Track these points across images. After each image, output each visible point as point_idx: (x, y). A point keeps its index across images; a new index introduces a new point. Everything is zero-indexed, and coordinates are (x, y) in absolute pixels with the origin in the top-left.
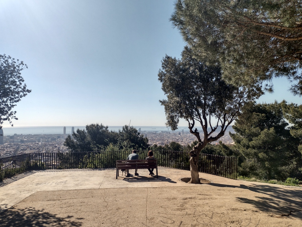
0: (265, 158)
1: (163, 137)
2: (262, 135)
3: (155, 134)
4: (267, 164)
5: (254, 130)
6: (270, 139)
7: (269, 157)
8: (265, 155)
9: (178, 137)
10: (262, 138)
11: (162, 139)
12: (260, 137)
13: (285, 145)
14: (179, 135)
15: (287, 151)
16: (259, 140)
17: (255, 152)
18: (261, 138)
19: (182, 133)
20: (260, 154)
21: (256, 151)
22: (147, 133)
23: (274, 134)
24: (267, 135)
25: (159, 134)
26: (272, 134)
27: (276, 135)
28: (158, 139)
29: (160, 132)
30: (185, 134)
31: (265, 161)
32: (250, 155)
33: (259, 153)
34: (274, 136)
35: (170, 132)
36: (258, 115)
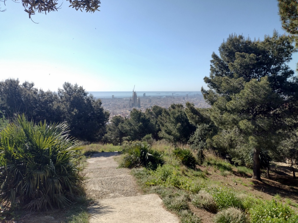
0: (249, 130)
1: (167, 102)
2: (247, 91)
3: (160, 99)
4: (252, 139)
5: (234, 82)
6: (260, 97)
7: (256, 127)
8: (250, 124)
9: (183, 102)
10: (246, 94)
11: (166, 104)
12: (242, 93)
13: (286, 107)
14: (184, 100)
15: (288, 117)
16: (242, 98)
17: (234, 119)
18: (243, 95)
19: (186, 98)
20: (241, 122)
21: (235, 117)
22: (152, 98)
23: (268, 88)
24: (255, 89)
25: (164, 99)
26: (264, 88)
27: (271, 89)
28: (162, 104)
29: (165, 97)
30: (189, 99)
31: (250, 134)
32: (226, 123)
33: (240, 120)
34: (267, 90)
35: (175, 97)
36: (243, 57)
